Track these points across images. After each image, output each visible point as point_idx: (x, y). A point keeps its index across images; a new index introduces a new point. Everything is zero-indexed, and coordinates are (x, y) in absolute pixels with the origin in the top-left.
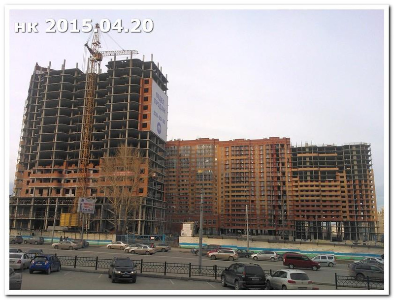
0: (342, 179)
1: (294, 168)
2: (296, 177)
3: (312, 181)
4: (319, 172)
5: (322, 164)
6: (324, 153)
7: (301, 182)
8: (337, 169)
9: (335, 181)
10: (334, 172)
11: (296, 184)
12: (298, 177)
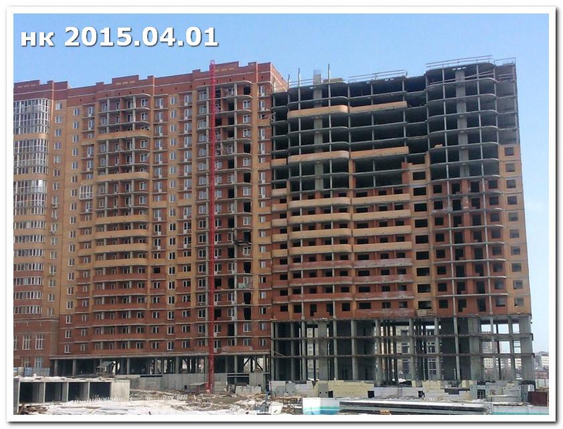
0: (419, 184)
2: (283, 186)
3: (325, 195)
4: (351, 167)
5: (361, 139)
6: (367, 103)
7: (295, 198)
8: (404, 150)
9: (398, 191)
10: (396, 162)
11: (282, 207)
12: (288, 185)
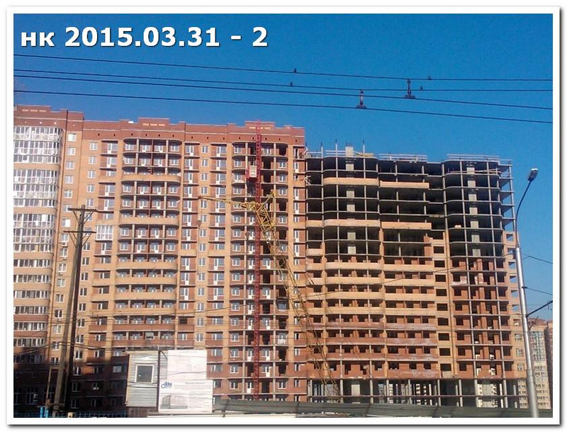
1: (311, 217)
2: (318, 246)
3: (360, 260)
4: (381, 234)
6: (392, 179)
7: (331, 259)
8: (427, 226)
9: (422, 262)
11: (317, 267)
12: (323, 245)
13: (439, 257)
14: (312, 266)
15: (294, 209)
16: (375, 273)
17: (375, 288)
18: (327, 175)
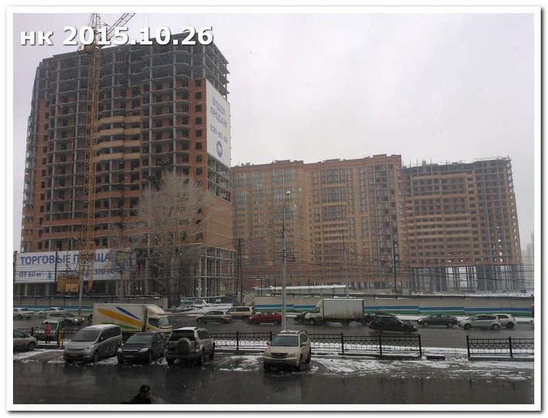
1: (407, 196)
3: (432, 213)
4: (442, 201)
7: (418, 214)
9: (464, 212)
12: (413, 208)
13: (473, 209)
14: (408, 218)
15: (398, 193)
16: (439, 219)
17: (440, 226)
18: (414, 176)
